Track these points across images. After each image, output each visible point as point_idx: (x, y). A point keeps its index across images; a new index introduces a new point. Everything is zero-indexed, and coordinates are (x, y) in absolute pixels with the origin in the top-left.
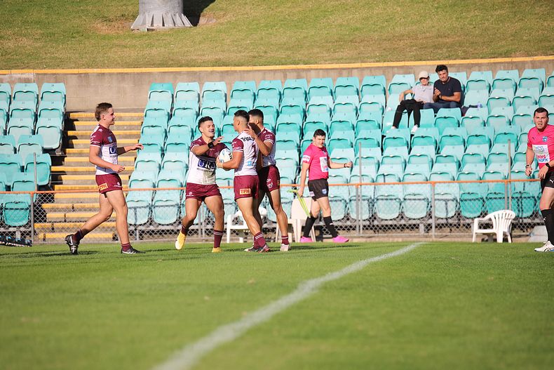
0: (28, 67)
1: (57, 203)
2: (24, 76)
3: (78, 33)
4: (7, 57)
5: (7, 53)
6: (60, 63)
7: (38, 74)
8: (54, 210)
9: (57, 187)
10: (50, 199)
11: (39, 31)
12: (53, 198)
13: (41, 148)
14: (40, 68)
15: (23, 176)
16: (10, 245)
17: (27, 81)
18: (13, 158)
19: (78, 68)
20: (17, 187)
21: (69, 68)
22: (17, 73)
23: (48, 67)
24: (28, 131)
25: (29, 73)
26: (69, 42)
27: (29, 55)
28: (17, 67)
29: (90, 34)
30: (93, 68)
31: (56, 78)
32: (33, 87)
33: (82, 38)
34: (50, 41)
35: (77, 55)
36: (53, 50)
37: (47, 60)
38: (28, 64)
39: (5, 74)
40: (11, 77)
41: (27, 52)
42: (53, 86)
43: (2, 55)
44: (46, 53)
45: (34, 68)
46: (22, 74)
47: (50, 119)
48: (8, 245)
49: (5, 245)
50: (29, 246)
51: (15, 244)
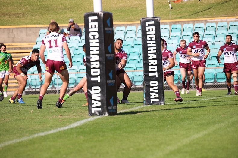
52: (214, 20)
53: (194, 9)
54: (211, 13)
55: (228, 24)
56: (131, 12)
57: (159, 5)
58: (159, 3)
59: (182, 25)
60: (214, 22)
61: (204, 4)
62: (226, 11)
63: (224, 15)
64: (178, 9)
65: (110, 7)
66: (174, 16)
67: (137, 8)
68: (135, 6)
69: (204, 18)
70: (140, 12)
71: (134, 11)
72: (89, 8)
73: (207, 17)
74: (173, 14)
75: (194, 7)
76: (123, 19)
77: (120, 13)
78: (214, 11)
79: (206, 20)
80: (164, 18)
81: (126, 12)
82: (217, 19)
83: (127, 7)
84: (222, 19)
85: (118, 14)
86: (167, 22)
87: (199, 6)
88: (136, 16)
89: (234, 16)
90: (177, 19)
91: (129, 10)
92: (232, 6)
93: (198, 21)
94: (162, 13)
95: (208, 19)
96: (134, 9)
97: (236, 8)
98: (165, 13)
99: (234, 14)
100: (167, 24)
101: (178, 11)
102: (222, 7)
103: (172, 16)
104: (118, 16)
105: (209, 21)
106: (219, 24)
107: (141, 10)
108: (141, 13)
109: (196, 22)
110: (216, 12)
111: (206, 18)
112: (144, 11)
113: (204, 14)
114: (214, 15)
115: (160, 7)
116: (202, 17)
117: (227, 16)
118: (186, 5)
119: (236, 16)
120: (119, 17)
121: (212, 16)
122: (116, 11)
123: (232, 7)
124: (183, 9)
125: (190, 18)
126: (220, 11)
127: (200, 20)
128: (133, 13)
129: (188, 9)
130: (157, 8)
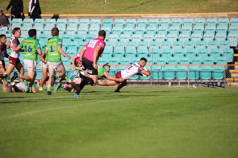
0: (225, 12)
1: (236, 70)
2: (223, 15)
4: (216, 7)
5: (216, 6)
7: (229, 15)
8: (235, 73)
9: (236, 63)
10: (233, 68)
12: (234, 68)
13: (229, 46)
14: (230, 12)
15: (221, 58)
16: (216, 88)
17: (224, 17)
18: (217, 50)
20: (219, 63)
22: (220, 14)
23: (234, 11)
24: (224, 39)
25: (225, 14)
27: (225, 6)
28: (220, 11)
31: (236, 16)
32: (227, 20)
36: (236, 4)
37: (233, 9)
38: (225, 10)
39: (215, 15)
40: (217, 16)
41: (225, 5)
42: (235, 19)
43: (214, 7)
44: (233, 5)
45: (227, 12)
46: (222, 14)
47: (233, 34)
48: (215, 88)
49: (213, 87)
50: (223, 88)
51: (217, 87)
52: (149, 16)
53: (132, 4)
54: (148, 9)
55: (160, 21)
56: (69, 4)
60: (146, 18)
62: (163, 7)
63: (160, 11)
64: (117, 4)
66: (111, 10)
69: (139, 13)
71: (72, 4)
73: (142, 12)
74: (110, 8)
75: (133, 2)
76: (59, 11)
77: (57, 5)
78: (151, 7)
79: (140, 16)
80: (100, 12)
81: (64, 4)
82: (151, 15)
84: (156, 16)
85: (56, 5)
86: (101, 16)
87: (139, 2)
88: (72, 9)
89: (168, 13)
90: (112, 13)
92: (170, 2)
93: (132, 16)
94: (99, 7)
95: (142, 15)
97: (174, 5)
98: (103, 7)
99: (170, 11)
101: (116, 6)
102: (160, 4)
103: (109, 10)
104: (55, 8)
105: (143, 17)
106: (151, 20)
107: (80, 2)
108: (79, 6)
109: (130, 17)
110: (153, 8)
111: (140, 13)
112: (82, 4)
113: (140, 10)
114: (150, 11)
116: (137, 13)
117: (162, 13)
119: (170, 13)
121: (148, 12)
122: (54, 2)
123: (170, 4)
124: (122, 4)
125: (126, 13)
126: (158, 7)
127: (134, 16)
128: (71, 5)
129: (127, 3)
130: (96, 2)
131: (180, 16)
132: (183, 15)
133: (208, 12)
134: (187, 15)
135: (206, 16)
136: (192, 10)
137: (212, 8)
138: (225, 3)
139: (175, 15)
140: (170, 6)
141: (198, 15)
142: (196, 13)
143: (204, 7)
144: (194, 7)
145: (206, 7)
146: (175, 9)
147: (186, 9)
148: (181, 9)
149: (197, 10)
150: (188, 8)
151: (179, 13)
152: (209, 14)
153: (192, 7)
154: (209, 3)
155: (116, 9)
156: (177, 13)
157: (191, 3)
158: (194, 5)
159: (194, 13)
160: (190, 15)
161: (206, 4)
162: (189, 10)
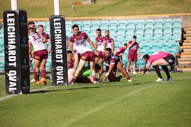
0: (166, 14)
3: (180, 1)
4: (158, 10)
5: (158, 9)
6: (177, 12)
7: (170, 16)
9: (182, 53)
11: (167, 1)
12: (180, 57)
13: (175, 40)
14: (170, 14)
15: (170, 50)
19: (183, 13)
21: (180, 13)
22: (163, 16)
23: (173, 13)
24: (170, 35)
25: (167, 16)
26: (178, 5)
27: (165, 10)
28: (162, 14)
29: (184, 2)
30: (188, 13)
32: (171, 20)
33: (181, 3)
34: (171, 5)
35: (182, 9)
36: (173, 8)
37: (172, 11)
38: (166, 12)
39: (159, 16)
40: (161, 17)
41: (164, 8)
42: (177, 19)
43: (156, 10)
44: (171, 9)
45: (168, 14)
46: (165, 16)
47: (177, 31)
48: (175, 73)
49: (174, 72)
50: (181, 73)
51: (177, 72)
52: (107, 18)
54: (105, 13)
55: (118, 22)
56: (41, 11)
57: (63, 5)
58: (64, 4)
59: (82, 22)
60: (107, 20)
61: (100, 5)
62: (117, 11)
63: (115, 14)
64: (79, 9)
65: (24, 7)
66: (76, 15)
67: (46, 8)
68: (44, 6)
69: (99, 16)
70: (48, 11)
72: (6, 7)
74: (75, 13)
75: (91, 8)
76: (34, 16)
77: (32, 11)
78: (107, 11)
79: (101, 19)
80: (68, 16)
81: (37, 11)
82: (109, 18)
83: (38, 7)
84: (113, 18)
85: (31, 12)
86: (70, 19)
87: (96, 7)
88: (45, 14)
89: (122, 16)
90: (78, 17)
91: (39, 9)
94: (66, 12)
96: (44, 8)
97: (124, 10)
98: (68, 12)
99: (123, 14)
100: (70, 21)
101: (79, 11)
102: (113, 9)
105: (103, 19)
106: (111, 22)
107: (49, 9)
109: (93, 20)
110: (109, 12)
111: (101, 16)
112: (52, 10)
113: (99, 14)
114: (107, 14)
115: (65, 7)
116: (98, 16)
117: (117, 16)
118: (85, 6)
119: (124, 16)
120: (31, 14)
121: (105, 15)
122: (29, 9)
123: (121, 8)
124: (83, 9)
125: (89, 17)
126: (112, 11)
127: (96, 19)
128: (43, 11)
129: (87, 9)
130: (62, 8)
131: (132, 18)
132: (134, 17)
133: (153, 14)
134: (137, 17)
135: (152, 17)
136: (140, 13)
137: (155, 11)
138: (164, 7)
139: (128, 17)
140: (121, 10)
141: (146, 17)
142: (143, 15)
143: (149, 11)
144: (141, 11)
145: (150, 10)
146: (126, 13)
147: (135, 12)
148: (131, 13)
149: (143, 13)
150: (136, 11)
151: (131, 15)
152: (154, 15)
153: (139, 11)
154: (152, 7)
155: (79, 13)
156: (129, 15)
157: (138, 8)
158: (140, 9)
159: (142, 15)
160: (140, 17)
161: (150, 8)
162: (137, 13)
